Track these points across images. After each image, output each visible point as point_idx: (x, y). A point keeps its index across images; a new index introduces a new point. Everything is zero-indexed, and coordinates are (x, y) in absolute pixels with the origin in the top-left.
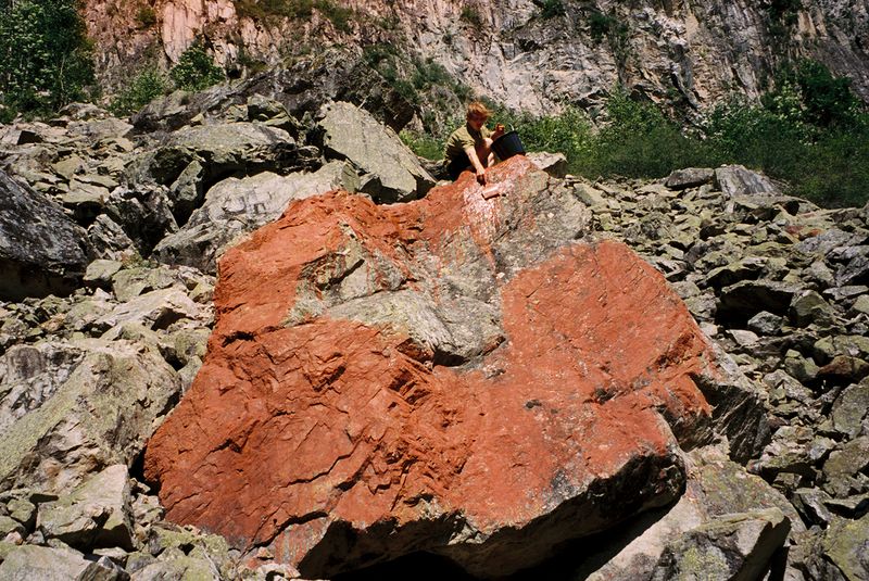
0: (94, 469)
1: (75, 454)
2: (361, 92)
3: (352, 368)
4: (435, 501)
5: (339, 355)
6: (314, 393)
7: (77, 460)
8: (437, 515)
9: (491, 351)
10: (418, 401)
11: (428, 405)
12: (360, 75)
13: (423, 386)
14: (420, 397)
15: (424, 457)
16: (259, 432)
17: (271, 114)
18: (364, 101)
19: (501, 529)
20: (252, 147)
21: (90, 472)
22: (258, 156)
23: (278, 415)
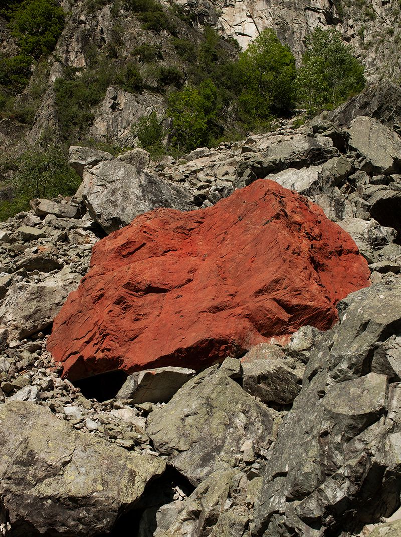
0: (15, 329)
1: (9, 323)
2: (392, 105)
3: (106, 294)
4: (111, 351)
5: (103, 289)
6: (92, 304)
7: (10, 325)
8: (111, 357)
9: (182, 285)
10: (128, 309)
11: (131, 311)
12: (391, 94)
13: (130, 303)
14: (128, 308)
15: (115, 333)
16: (73, 319)
17: (325, 129)
18: (394, 110)
19: (135, 365)
20: (295, 153)
21: (13, 329)
22: (298, 158)
23: (80, 312)
